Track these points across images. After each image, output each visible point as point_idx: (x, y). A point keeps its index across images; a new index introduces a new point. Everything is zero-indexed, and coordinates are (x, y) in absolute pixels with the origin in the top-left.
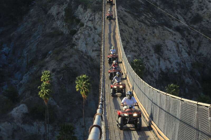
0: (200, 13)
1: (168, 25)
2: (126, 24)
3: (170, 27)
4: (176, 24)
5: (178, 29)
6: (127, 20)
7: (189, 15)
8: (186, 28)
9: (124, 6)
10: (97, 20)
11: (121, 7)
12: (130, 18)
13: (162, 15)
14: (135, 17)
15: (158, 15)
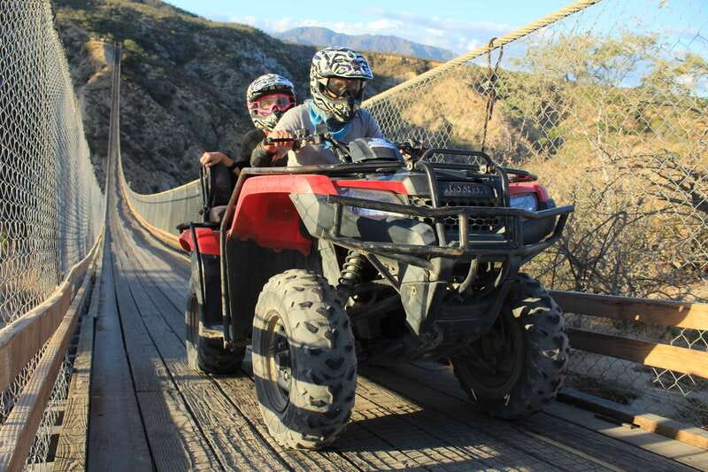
0: (191, 161)
1: (163, 170)
2: (129, 168)
3: (166, 172)
4: (171, 169)
5: (172, 174)
6: (129, 165)
7: (182, 163)
8: (178, 174)
9: (128, 153)
10: (103, 164)
11: (125, 155)
12: (132, 164)
13: (158, 162)
14: (138, 163)
15: (156, 163)
